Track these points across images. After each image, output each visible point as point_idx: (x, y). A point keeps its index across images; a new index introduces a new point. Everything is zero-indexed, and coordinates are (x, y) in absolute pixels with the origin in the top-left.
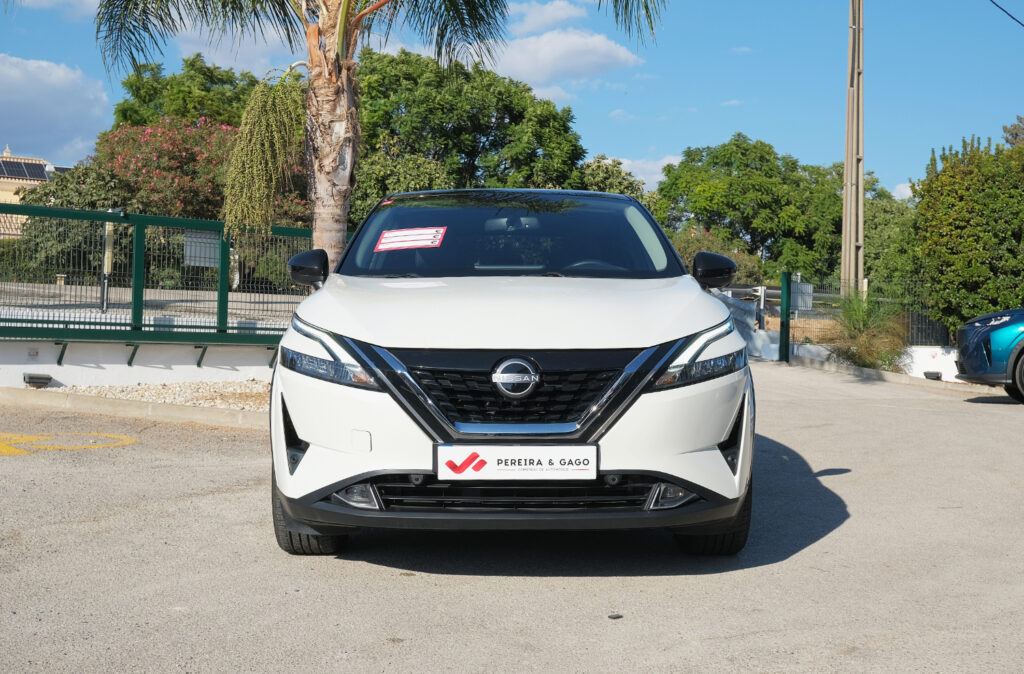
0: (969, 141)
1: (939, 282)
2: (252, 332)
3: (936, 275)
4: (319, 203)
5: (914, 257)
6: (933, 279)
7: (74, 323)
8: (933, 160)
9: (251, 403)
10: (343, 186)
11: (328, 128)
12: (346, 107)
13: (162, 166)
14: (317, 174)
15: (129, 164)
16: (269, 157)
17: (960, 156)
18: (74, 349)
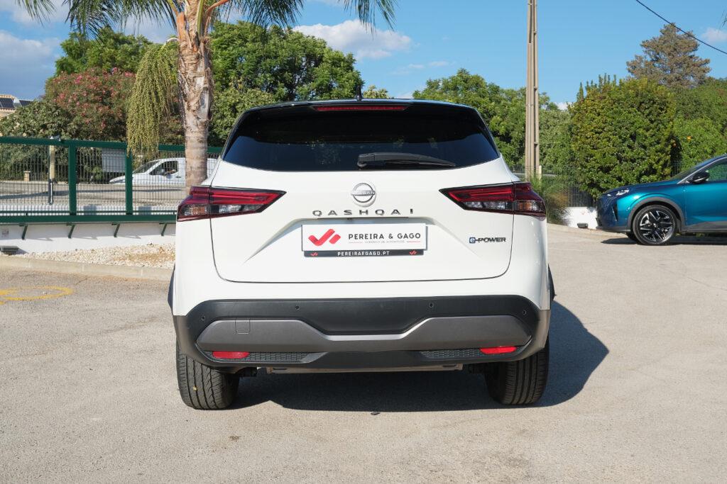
0: (603, 77)
1: (586, 167)
2: (149, 213)
3: (584, 163)
4: (188, 130)
5: (571, 150)
6: (582, 165)
7: (31, 212)
8: (581, 90)
9: (149, 262)
10: (204, 119)
11: (192, 82)
12: (204, 67)
13: (90, 99)
14: (187, 112)
15: (68, 99)
16: (154, 101)
17: (598, 87)
18: (32, 228)
